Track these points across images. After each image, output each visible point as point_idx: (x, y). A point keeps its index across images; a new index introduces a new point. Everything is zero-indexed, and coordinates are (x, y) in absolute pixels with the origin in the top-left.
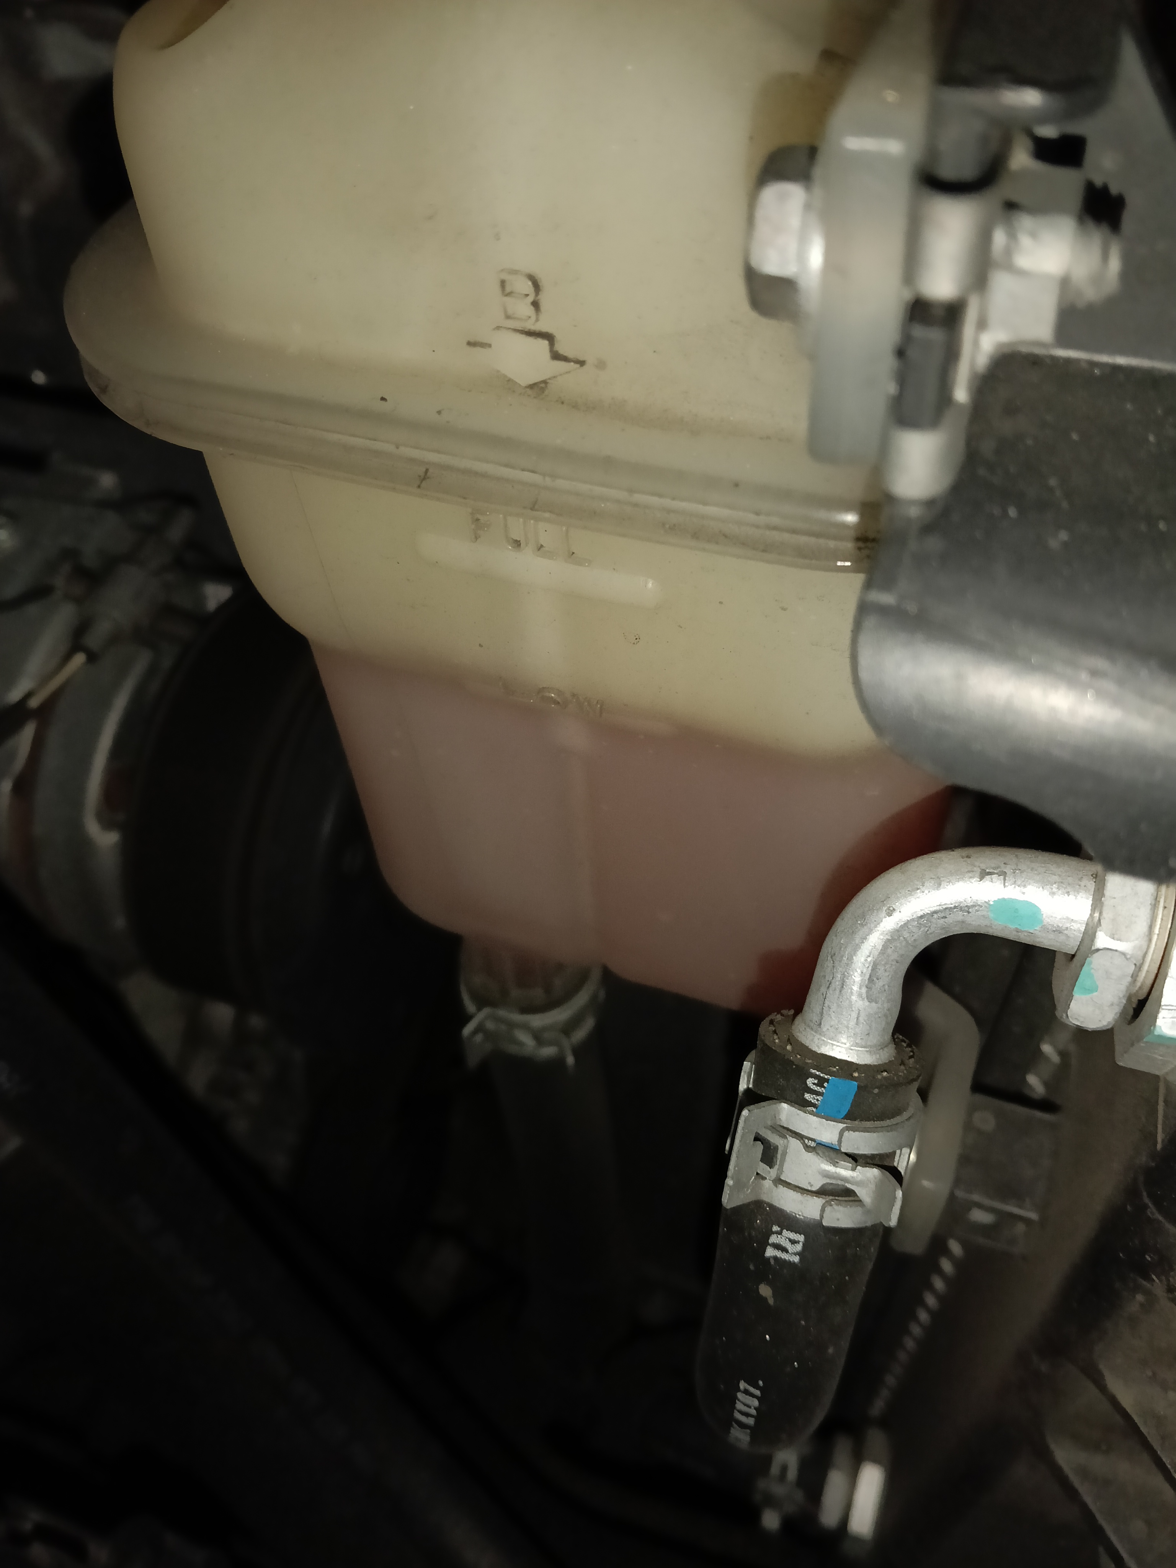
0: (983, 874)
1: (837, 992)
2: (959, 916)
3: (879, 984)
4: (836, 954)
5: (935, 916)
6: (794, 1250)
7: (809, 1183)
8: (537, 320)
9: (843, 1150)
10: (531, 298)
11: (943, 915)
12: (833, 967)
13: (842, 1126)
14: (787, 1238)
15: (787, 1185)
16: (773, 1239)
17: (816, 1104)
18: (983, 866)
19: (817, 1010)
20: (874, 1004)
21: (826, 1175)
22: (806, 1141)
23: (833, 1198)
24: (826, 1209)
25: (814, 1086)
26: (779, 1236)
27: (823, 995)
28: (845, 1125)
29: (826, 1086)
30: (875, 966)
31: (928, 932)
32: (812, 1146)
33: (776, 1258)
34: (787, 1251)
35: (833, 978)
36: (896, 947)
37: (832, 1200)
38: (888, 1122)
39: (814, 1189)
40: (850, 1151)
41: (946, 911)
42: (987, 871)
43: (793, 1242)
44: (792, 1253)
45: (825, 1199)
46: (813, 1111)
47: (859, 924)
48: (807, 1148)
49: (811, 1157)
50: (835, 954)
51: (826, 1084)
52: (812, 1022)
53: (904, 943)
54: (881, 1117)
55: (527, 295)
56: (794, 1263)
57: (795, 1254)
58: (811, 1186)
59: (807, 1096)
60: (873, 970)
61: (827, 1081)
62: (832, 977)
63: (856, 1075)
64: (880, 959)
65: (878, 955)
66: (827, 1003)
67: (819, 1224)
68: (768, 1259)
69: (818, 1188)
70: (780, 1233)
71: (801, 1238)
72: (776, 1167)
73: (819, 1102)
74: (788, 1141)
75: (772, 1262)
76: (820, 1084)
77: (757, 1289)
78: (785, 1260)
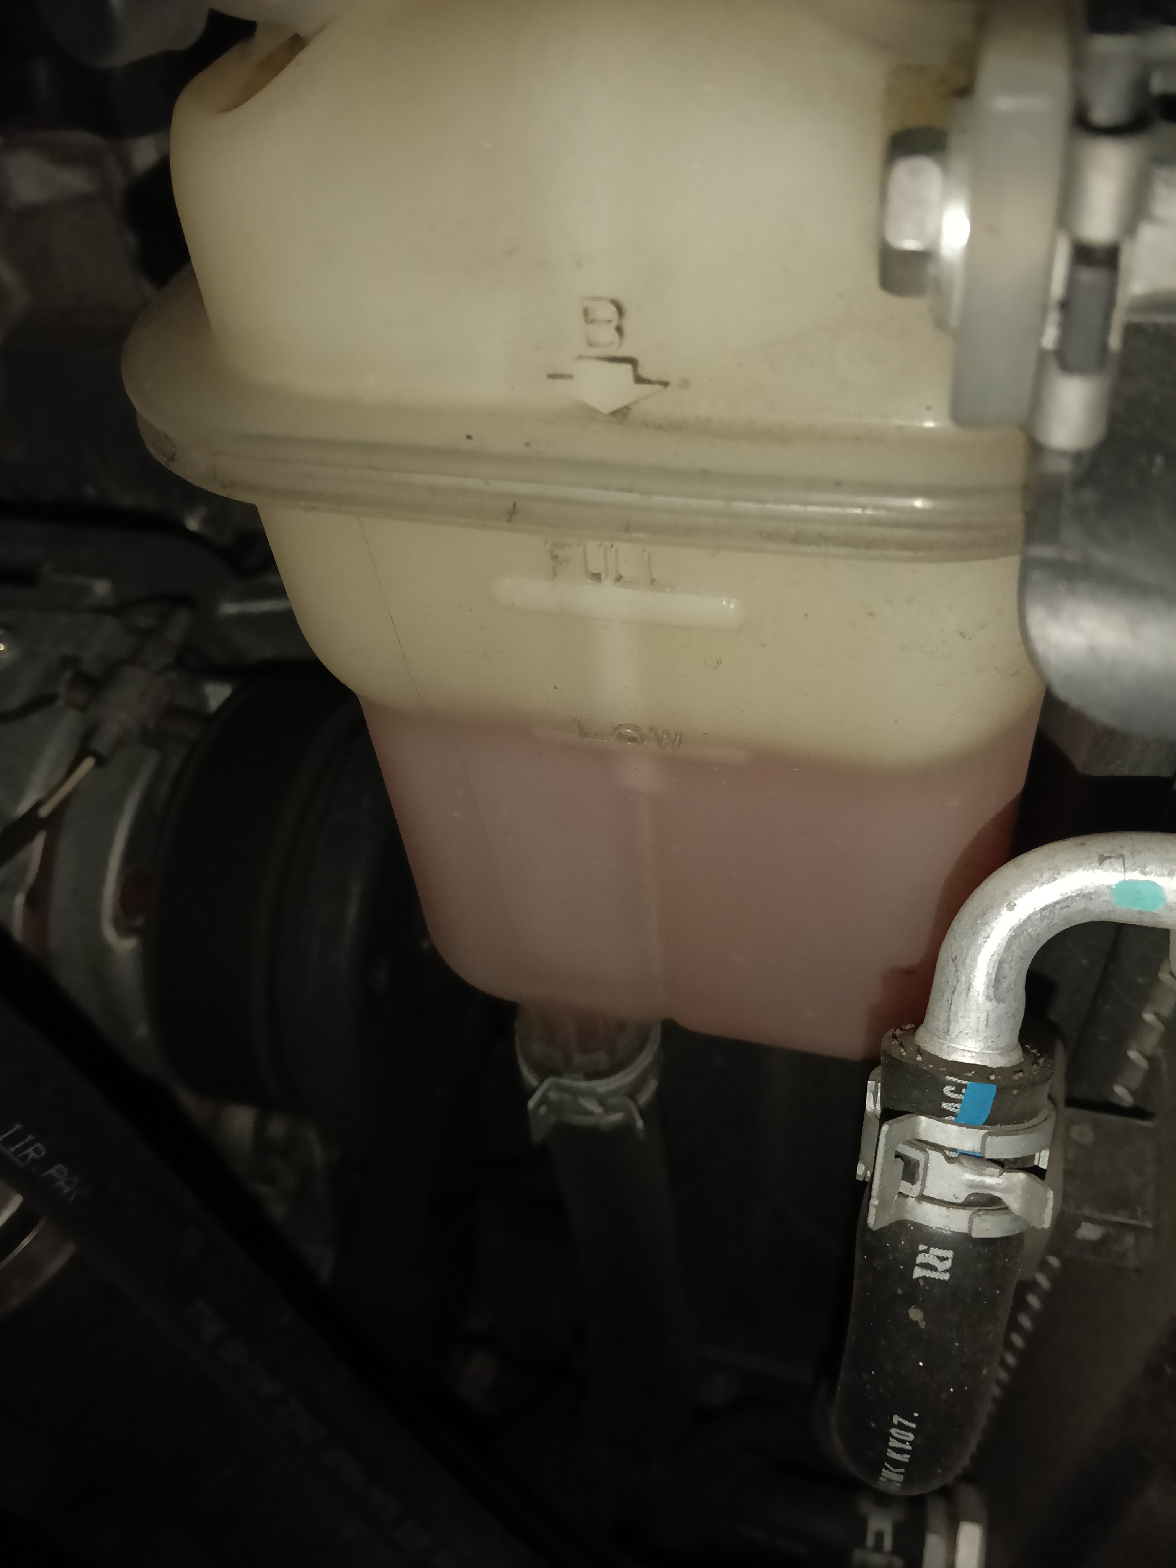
0: (1102, 859)
1: (964, 995)
2: (1081, 905)
3: (1006, 983)
4: (958, 957)
5: (1058, 906)
6: (943, 1267)
7: (955, 1196)
8: (621, 345)
9: (987, 1156)
10: (615, 323)
11: (1065, 904)
12: (957, 970)
13: (983, 1132)
14: (935, 1256)
15: (931, 1200)
16: (921, 1259)
17: (955, 1113)
18: (1100, 851)
19: (943, 1017)
20: (1002, 1004)
21: (972, 1185)
22: (947, 1152)
23: (979, 1208)
24: (974, 1220)
25: (952, 1094)
26: (927, 1255)
27: (948, 1000)
28: (986, 1131)
29: (964, 1092)
30: (1000, 964)
31: (1051, 924)
32: (953, 1157)
33: (924, 1278)
34: (935, 1269)
35: (957, 982)
36: (1020, 943)
37: (979, 1210)
38: (1026, 1124)
39: (959, 1201)
40: (994, 1157)
41: (1067, 901)
42: (1105, 855)
43: (942, 1259)
44: (942, 1271)
45: (972, 1210)
46: (952, 1120)
47: (980, 923)
48: (949, 1160)
49: (954, 1168)
50: (956, 958)
51: (964, 1090)
52: (939, 1031)
53: (1027, 938)
54: (1020, 1119)
55: (609, 321)
56: (944, 1280)
57: (945, 1271)
58: (956, 1198)
59: (945, 1105)
60: (998, 969)
61: (965, 1086)
62: (956, 980)
63: (993, 1077)
64: (1005, 957)
65: (1003, 953)
66: (953, 1008)
67: (967, 1237)
68: (917, 1279)
69: (964, 1199)
70: (926, 1251)
71: (949, 1254)
72: (919, 1183)
73: (958, 1110)
74: (929, 1154)
75: (921, 1283)
76: (958, 1091)
77: (907, 1313)
78: (935, 1278)
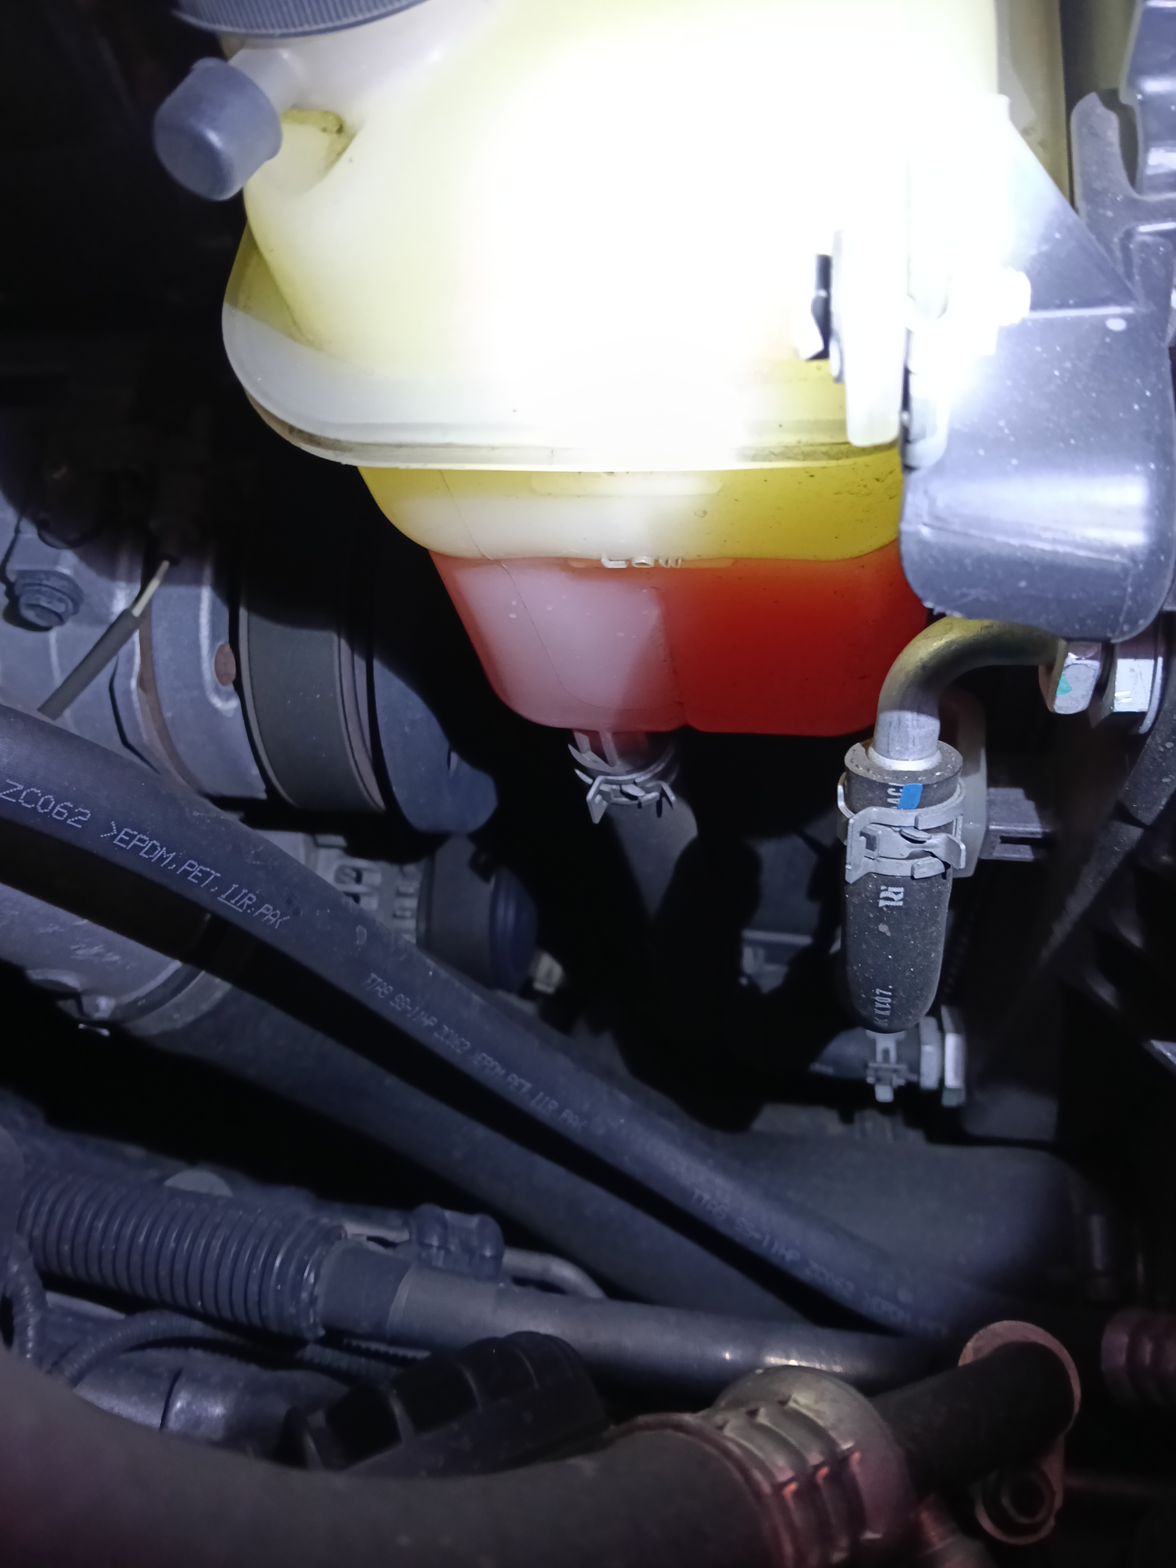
6: (898, 898)
7: (901, 854)
9: (920, 828)
13: (916, 812)
14: (892, 892)
15: (887, 858)
16: (883, 895)
17: (896, 804)
22: (894, 828)
24: (915, 867)
25: (893, 793)
26: (886, 892)
27: (887, 730)
28: (918, 811)
32: (898, 830)
33: (887, 906)
34: (892, 900)
35: (892, 718)
37: (919, 861)
38: (945, 803)
40: (925, 827)
43: (896, 893)
44: (898, 901)
45: (914, 861)
46: (894, 808)
48: (896, 832)
51: (901, 790)
52: (882, 750)
54: (940, 800)
56: (900, 906)
57: (900, 900)
58: (903, 856)
59: (890, 800)
61: (902, 788)
63: (919, 778)
66: (890, 735)
67: (912, 878)
68: (882, 908)
69: (907, 856)
70: (886, 890)
71: (902, 890)
72: (878, 849)
73: (898, 802)
74: (882, 831)
75: (885, 909)
76: (897, 791)
77: (878, 928)
78: (893, 906)
